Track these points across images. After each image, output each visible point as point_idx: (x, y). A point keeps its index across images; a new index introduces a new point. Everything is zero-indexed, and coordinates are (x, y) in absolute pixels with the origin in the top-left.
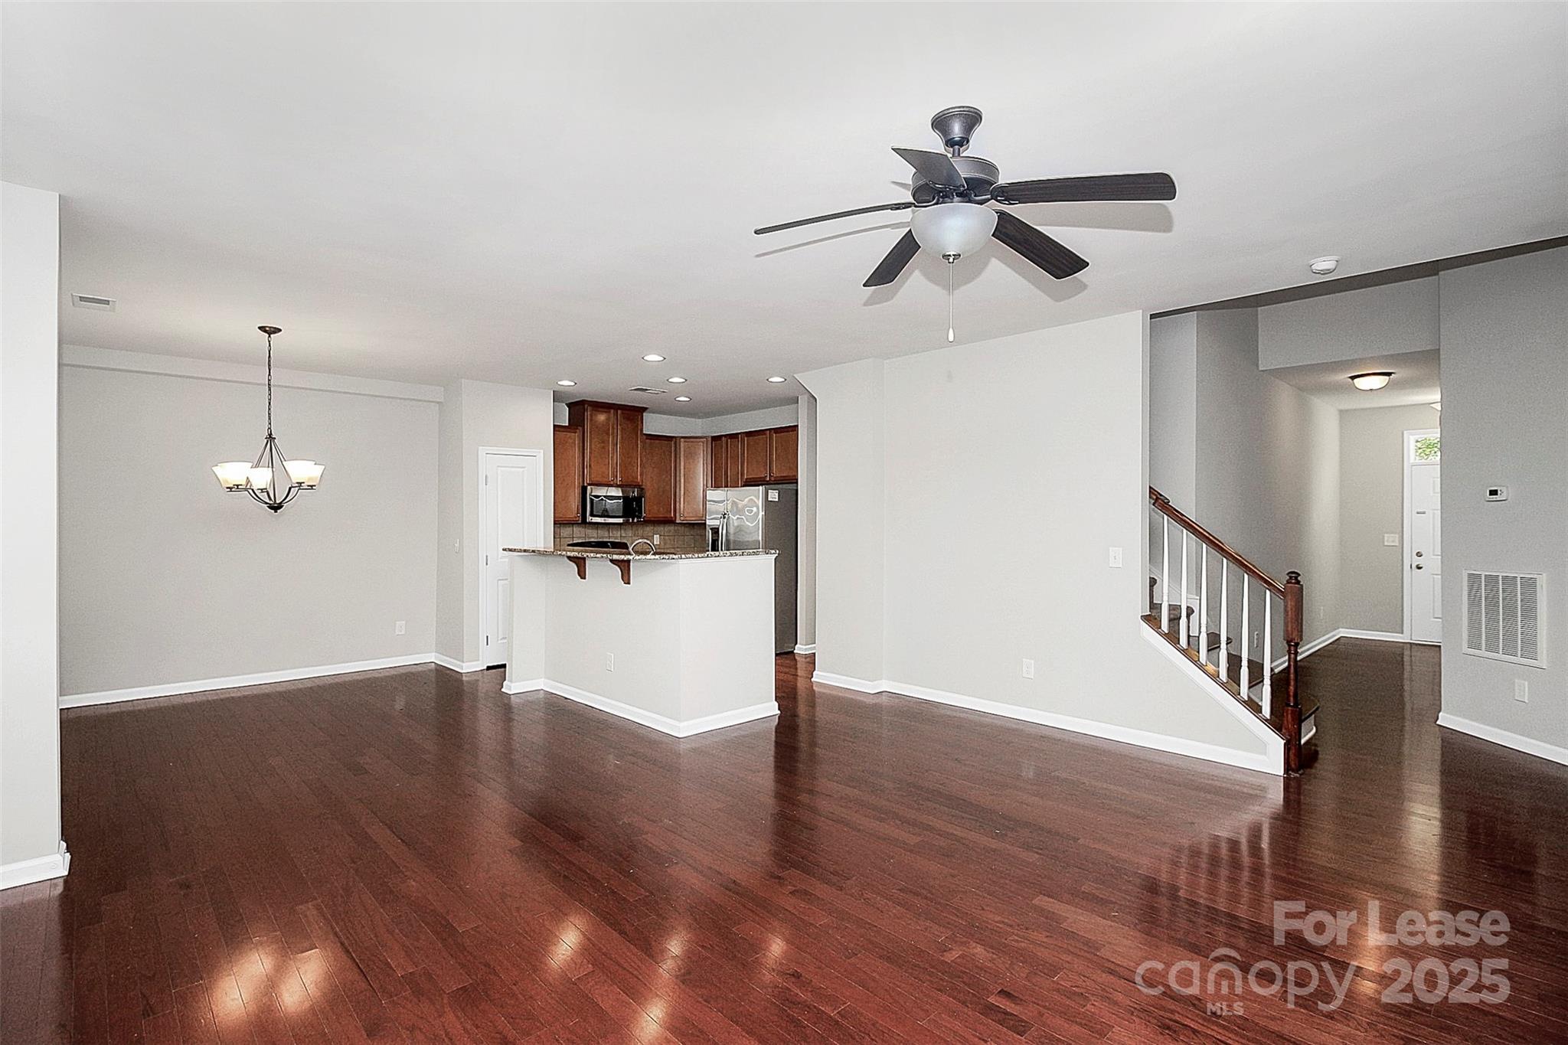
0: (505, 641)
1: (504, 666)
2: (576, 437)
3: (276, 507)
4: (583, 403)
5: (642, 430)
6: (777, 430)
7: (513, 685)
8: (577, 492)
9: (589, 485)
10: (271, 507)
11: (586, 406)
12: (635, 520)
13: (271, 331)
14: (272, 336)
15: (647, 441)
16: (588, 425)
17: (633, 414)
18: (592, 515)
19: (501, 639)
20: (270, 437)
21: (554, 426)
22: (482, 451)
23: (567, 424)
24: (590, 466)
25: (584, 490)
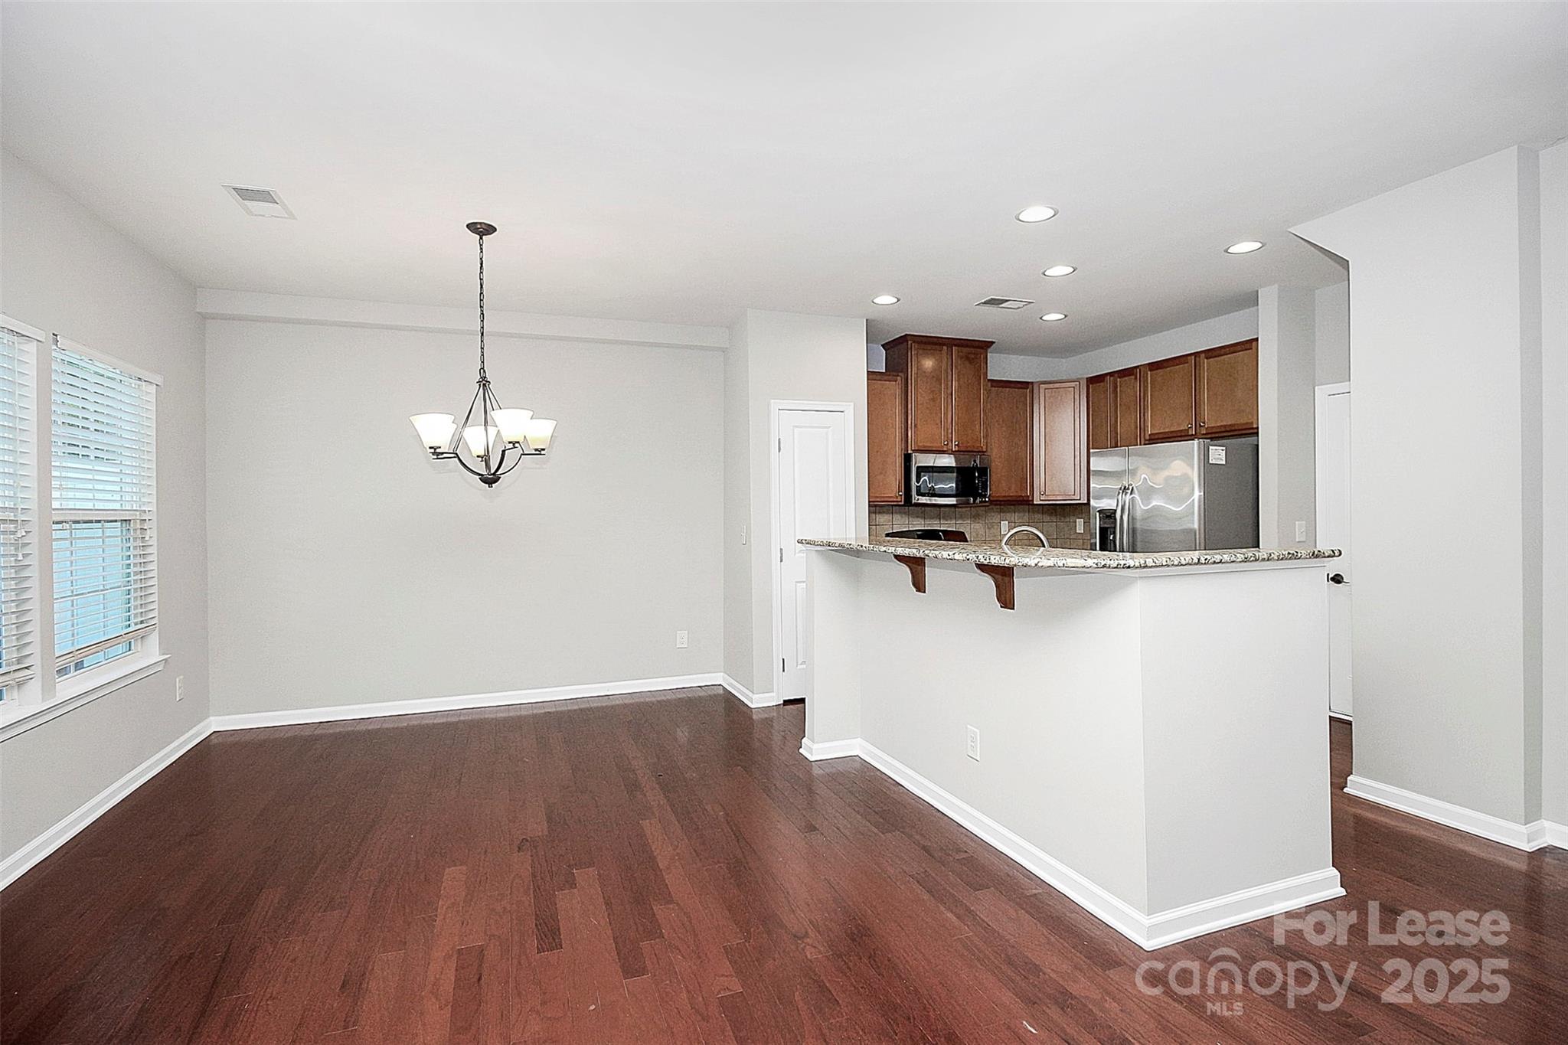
0: (804, 666)
1: (802, 701)
2: (894, 388)
3: (491, 480)
4: (904, 339)
5: (986, 374)
6: (1211, 353)
7: (815, 746)
8: (899, 461)
9: (915, 451)
10: (484, 480)
11: (910, 342)
12: (978, 500)
13: (483, 230)
14: (484, 237)
15: (993, 389)
16: (912, 371)
17: (974, 351)
18: (919, 493)
19: (801, 664)
20: (484, 382)
21: (868, 372)
22: (775, 404)
23: (884, 371)
24: (915, 426)
25: (908, 459)
